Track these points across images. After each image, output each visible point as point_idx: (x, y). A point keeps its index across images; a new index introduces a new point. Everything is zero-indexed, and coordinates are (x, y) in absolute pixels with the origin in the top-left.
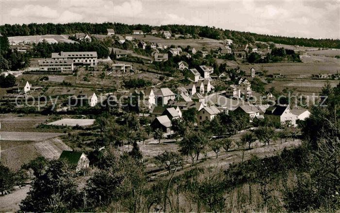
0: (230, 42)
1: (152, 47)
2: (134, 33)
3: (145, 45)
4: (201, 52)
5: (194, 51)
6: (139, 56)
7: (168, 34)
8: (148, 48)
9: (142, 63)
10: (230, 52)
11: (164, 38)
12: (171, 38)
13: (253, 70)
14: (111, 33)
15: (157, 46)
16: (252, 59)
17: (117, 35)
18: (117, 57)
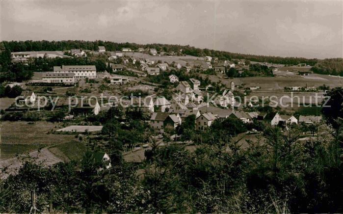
0: (210, 59)
1: (141, 62)
2: (124, 50)
3: (135, 60)
4: (185, 68)
5: (179, 67)
6: (133, 70)
7: (154, 52)
8: (138, 63)
9: (137, 76)
10: (211, 67)
11: (151, 54)
12: (156, 55)
13: (232, 83)
14: (102, 50)
15: (146, 61)
16: (231, 74)
17: (109, 52)
18: (114, 71)
